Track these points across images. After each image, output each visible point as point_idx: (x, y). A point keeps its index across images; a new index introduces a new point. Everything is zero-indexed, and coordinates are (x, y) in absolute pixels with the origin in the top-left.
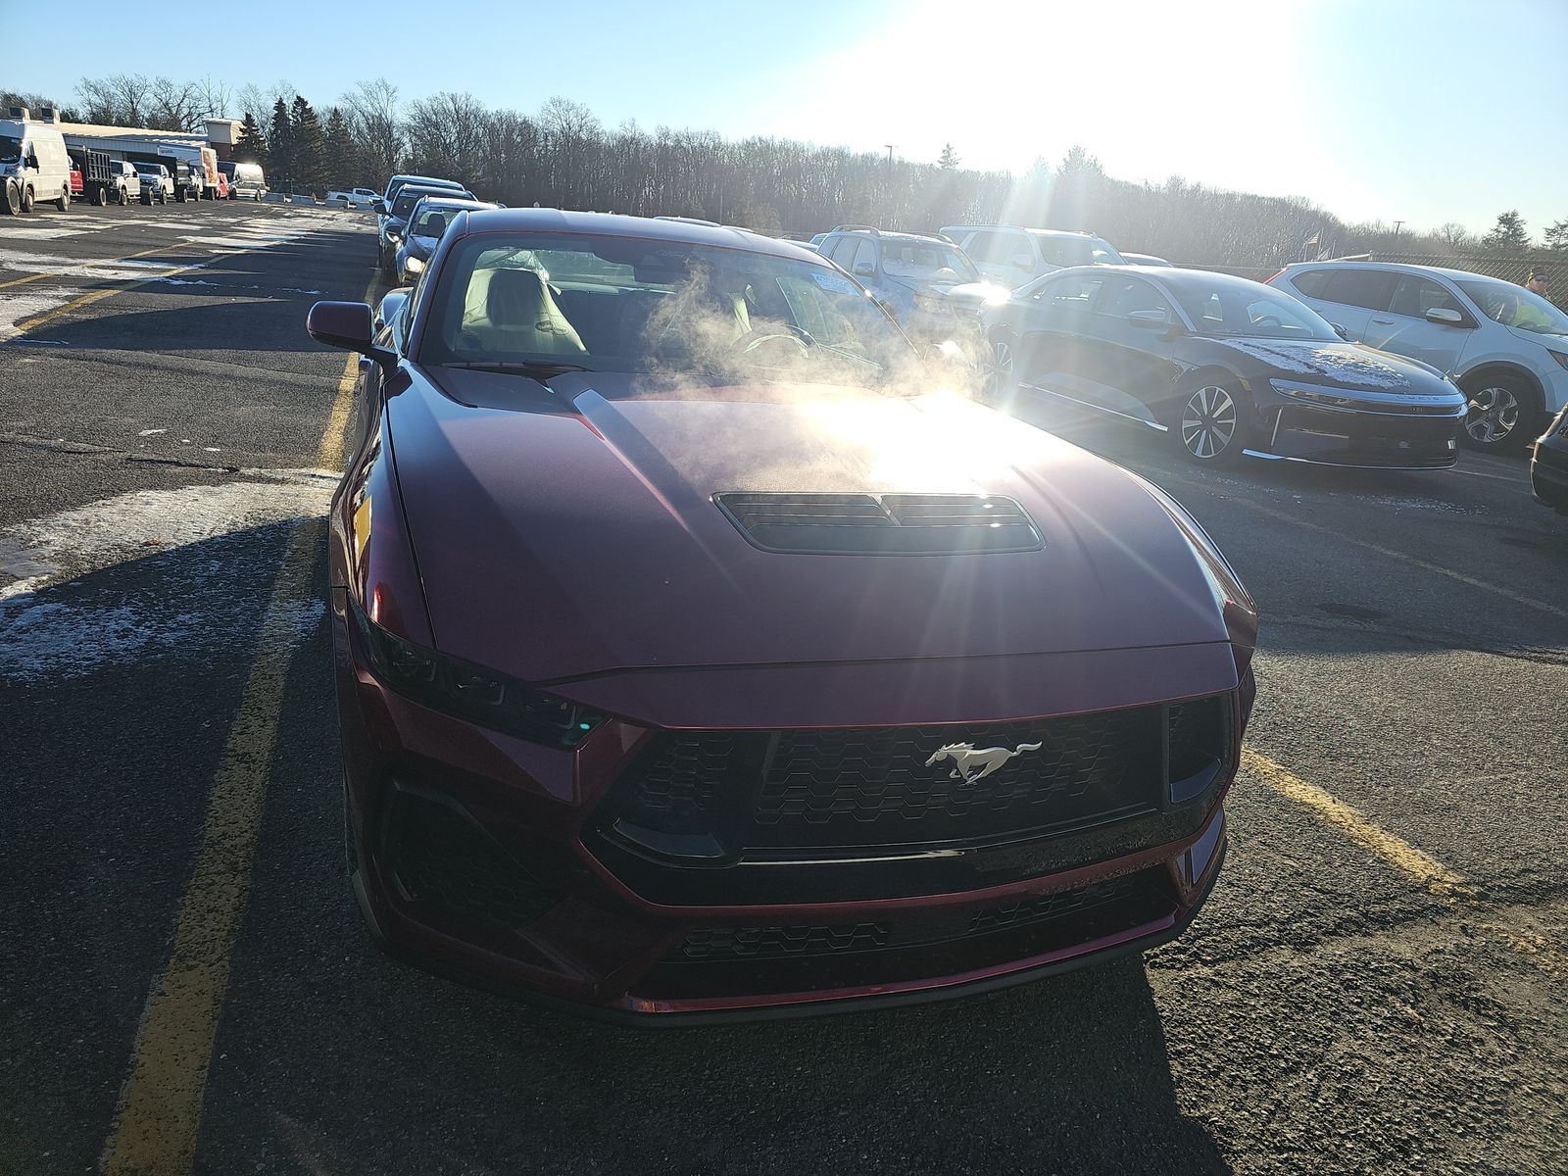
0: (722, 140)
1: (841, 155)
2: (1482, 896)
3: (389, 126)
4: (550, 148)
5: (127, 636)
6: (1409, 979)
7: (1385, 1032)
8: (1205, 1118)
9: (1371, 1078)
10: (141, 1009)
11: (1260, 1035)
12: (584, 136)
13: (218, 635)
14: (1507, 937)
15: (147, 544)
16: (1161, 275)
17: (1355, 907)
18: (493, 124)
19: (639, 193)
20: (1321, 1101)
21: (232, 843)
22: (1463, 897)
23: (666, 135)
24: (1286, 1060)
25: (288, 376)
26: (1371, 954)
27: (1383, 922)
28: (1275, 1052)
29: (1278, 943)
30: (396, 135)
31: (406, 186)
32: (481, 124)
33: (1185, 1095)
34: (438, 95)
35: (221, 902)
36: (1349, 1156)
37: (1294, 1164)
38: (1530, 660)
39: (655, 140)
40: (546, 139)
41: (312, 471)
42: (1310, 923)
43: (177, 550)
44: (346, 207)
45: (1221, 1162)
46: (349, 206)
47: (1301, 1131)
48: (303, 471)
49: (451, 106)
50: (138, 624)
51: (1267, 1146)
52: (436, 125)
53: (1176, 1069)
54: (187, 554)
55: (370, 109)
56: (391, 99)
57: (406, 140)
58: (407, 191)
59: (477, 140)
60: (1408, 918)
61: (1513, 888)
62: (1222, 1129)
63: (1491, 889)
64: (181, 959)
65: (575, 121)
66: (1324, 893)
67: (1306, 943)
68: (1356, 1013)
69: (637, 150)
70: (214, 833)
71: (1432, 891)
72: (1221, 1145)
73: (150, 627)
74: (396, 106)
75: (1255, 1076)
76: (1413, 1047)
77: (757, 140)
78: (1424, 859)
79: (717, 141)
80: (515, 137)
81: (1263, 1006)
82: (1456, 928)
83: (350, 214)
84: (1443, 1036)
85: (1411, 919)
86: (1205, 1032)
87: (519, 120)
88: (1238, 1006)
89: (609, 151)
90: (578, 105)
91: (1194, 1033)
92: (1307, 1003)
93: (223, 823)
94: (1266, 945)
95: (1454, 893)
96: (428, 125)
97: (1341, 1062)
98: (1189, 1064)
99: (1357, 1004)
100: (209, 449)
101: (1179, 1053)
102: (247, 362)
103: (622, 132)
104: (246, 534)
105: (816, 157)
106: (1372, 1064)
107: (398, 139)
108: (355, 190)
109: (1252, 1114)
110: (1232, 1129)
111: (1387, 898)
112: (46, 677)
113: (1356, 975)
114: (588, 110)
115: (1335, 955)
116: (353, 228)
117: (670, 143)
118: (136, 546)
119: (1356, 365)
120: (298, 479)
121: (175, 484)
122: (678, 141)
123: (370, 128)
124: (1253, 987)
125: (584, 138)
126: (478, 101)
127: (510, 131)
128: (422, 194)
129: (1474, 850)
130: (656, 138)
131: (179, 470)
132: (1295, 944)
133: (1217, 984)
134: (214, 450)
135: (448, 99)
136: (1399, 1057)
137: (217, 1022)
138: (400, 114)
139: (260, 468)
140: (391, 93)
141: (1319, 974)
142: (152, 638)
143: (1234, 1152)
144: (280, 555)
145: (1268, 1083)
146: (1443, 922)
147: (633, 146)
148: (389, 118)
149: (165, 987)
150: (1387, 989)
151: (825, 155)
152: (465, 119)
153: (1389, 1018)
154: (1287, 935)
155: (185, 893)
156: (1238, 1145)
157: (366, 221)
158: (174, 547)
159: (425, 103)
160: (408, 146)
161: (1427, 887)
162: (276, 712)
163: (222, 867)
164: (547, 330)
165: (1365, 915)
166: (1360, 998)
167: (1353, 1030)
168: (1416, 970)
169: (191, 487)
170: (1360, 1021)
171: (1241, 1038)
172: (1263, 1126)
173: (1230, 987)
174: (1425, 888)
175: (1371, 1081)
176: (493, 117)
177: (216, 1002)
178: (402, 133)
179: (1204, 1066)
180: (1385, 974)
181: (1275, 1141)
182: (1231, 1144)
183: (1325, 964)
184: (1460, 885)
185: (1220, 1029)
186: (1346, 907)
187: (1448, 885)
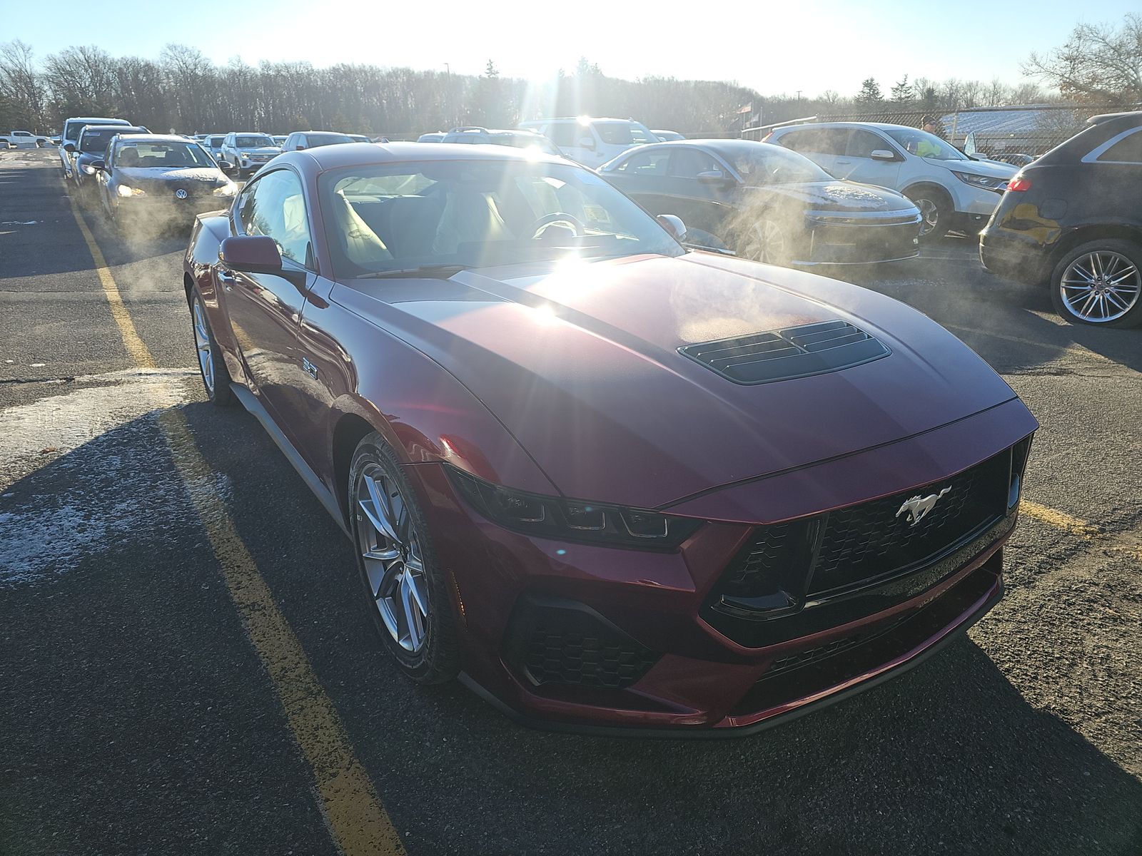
0: (313, 68)
1: (408, 73)
2: (1102, 531)
3: (30, 77)
4: (173, 84)
5: (85, 530)
6: (1097, 592)
7: (1106, 628)
8: (1047, 707)
9: (1117, 658)
10: (319, 816)
11: (1043, 647)
12: (199, 72)
13: (160, 515)
14: (1131, 553)
15: (44, 452)
16: (709, 145)
17: (1041, 553)
18: (120, 69)
19: (253, 115)
20: (1101, 679)
21: (295, 674)
22: (1092, 532)
23: (267, 67)
24: (1067, 659)
25: (58, 295)
26: (1068, 580)
27: (1061, 558)
28: (1058, 656)
29: (1015, 586)
30: (36, 84)
31: (88, 127)
32: (109, 69)
33: (1027, 695)
34: (69, 49)
35: (320, 720)
36: (1137, 709)
37: (1112, 722)
38: (1030, 375)
39: (259, 70)
40: (168, 78)
41: (137, 370)
42: (1024, 569)
43: (74, 453)
44: (7, 148)
45: (1073, 731)
46: (10, 147)
47: (1102, 700)
48: (128, 371)
49: (81, 56)
50: (87, 517)
51: (1091, 715)
52: (71, 74)
53: (1013, 681)
54: (83, 453)
55: (10, 65)
56: (28, 55)
57: (46, 88)
58: (90, 131)
59: (109, 83)
60: (1073, 552)
61: (1115, 522)
62: (1062, 712)
63: (1103, 525)
64: (321, 770)
65: (190, 61)
66: (1019, 548)
67: (1029, 583)
68: (1083, 620)
69: (245, 79)
70: (275, 670)
71: (1074, 533)
72: (1067, 722)
73: (99, 519)
74: (33, 60)
75: (1057, 673)
76: (1126, 633)
77: (340, 66)
78: (1059, 514)
79: (310, 69)
80: (141, 77)
81: (1033, 628)
82: (1100, 553)
83: (14, 153)
84: (1136, 622)
85: (1075, 553)
86: (1013, 653)
87: (142, 64)
88: (1019, 632)
89: (222, 83)
90: (190, 48)
91: (1007, 655)
92: (1055, 620)
93: (277, 660)
94: (1009, 589)
95: (1087, 533)
96: (64, 74)
97: (1095, 652)
98: (1018, 676)
99: (1080, 614)
100: (35, 365)
101: (1008, 670)
102: (14, 288)
103: (231, 67)
104: (120, 430)
105: (389, 75)
106: (1111, 649)
107: (39, 88)
108: (12, 133)
109: (1071, 698)
110: (1066, 710)
111: (1054, 544)
112: (42, 576)
113: (1068, 596)
114: (199, 51)
115: (1050, 586)
116: (22, 164)
117: (271, 73)
118: (36, 456)
119: (852, 194)
120: (129, 378)
121: (29, 399)
122: (279, 71)
123: (13, 80)
124: (1019, 616)
125: (200, 74)
126: (105, 52)
127: (136, 74)
128: (114, 132)
129: (1080, 502)
130: (260, 70)
131: (22, 386)
132: (1024, 584)
133: (999, 620)
134: (40, 365)
135: (78, 52)
136: (1122, 641)
137: (383, 809)
138: (38, 66)
139: (90, 374)
140: (27, 50)
141: (1049, 600)
142: (107, 528)
143: (1077, 724)
144: (163, 442)
145: (1065, 675)
146: (1092, 551)
147: (242, 79)
148: (29, 70)
149: (325, 794)
150: (1089, 600)
151: (394, 74)
152: (95, 66)
153: (1102, 618)
154: (1016, 579)
155: (287, 721)
156: (1076, 718)
157: (31, 157)
158: (69, 451)
159: (58, 56)
160: (49, 93)
161: (1071, 531)
162: (254, 567)
163: (300, 694)
164: (357, 237)
165: (1049, 557)
166: (1079, 610)
167: (1089, 631)
168: (1098, 585)
169: (45, 399)
170: (1089, 624)
171: (1034, 652)
172: (1082, 703)
173: (1007, 621)
174: (1069, 533)
175: (1118, 660)
176: (119, 63)
177: (373, 796)
178: (42, 83)
179: (1026, 675)
180: (1082, 592)
181: (1093, 710)
182: (1071, 719)
183: (1048, 593)
184: (1087, 526)
185: (1019, 648)
186: (1037, 554)
187: (1081, 528)
